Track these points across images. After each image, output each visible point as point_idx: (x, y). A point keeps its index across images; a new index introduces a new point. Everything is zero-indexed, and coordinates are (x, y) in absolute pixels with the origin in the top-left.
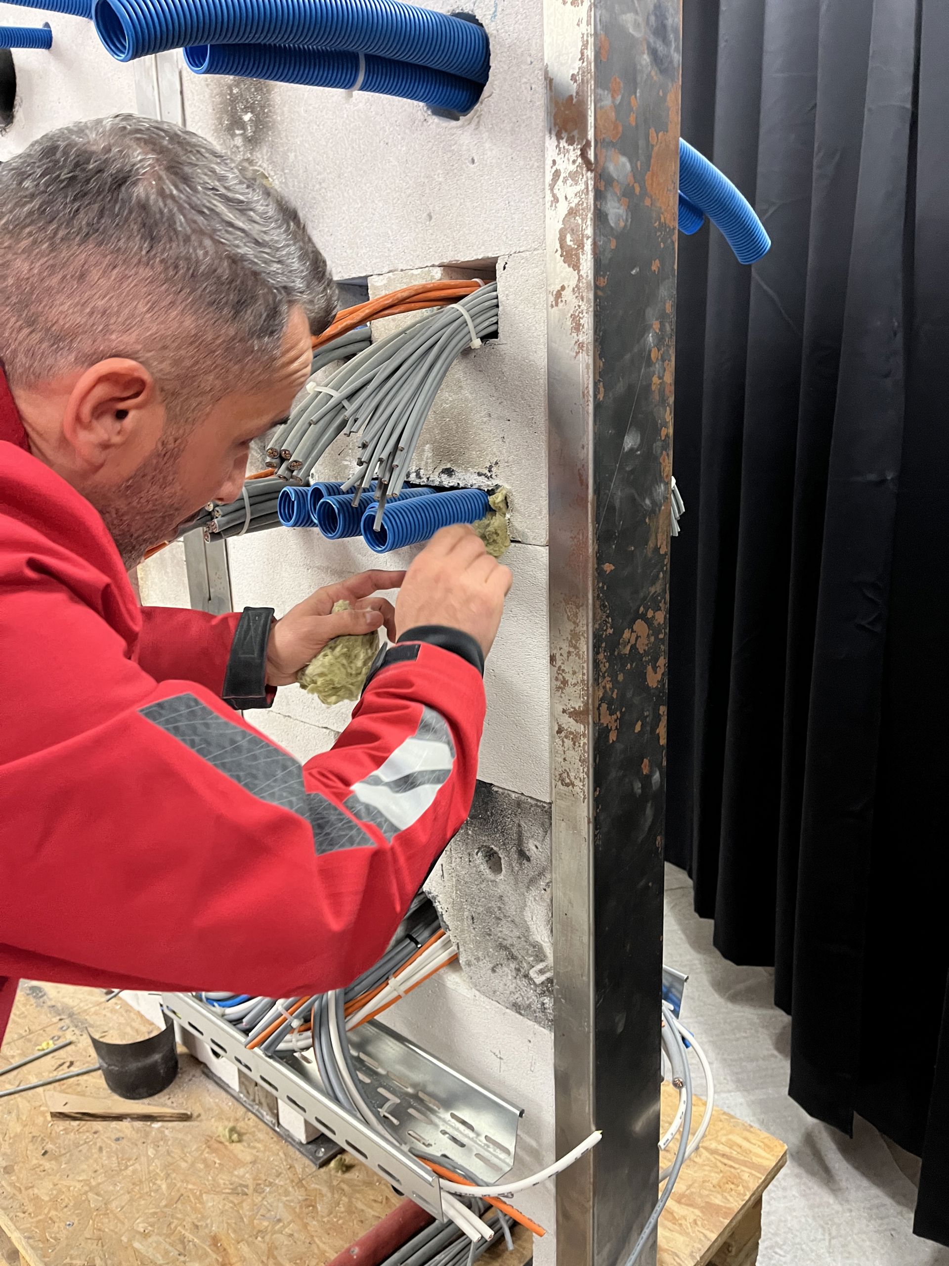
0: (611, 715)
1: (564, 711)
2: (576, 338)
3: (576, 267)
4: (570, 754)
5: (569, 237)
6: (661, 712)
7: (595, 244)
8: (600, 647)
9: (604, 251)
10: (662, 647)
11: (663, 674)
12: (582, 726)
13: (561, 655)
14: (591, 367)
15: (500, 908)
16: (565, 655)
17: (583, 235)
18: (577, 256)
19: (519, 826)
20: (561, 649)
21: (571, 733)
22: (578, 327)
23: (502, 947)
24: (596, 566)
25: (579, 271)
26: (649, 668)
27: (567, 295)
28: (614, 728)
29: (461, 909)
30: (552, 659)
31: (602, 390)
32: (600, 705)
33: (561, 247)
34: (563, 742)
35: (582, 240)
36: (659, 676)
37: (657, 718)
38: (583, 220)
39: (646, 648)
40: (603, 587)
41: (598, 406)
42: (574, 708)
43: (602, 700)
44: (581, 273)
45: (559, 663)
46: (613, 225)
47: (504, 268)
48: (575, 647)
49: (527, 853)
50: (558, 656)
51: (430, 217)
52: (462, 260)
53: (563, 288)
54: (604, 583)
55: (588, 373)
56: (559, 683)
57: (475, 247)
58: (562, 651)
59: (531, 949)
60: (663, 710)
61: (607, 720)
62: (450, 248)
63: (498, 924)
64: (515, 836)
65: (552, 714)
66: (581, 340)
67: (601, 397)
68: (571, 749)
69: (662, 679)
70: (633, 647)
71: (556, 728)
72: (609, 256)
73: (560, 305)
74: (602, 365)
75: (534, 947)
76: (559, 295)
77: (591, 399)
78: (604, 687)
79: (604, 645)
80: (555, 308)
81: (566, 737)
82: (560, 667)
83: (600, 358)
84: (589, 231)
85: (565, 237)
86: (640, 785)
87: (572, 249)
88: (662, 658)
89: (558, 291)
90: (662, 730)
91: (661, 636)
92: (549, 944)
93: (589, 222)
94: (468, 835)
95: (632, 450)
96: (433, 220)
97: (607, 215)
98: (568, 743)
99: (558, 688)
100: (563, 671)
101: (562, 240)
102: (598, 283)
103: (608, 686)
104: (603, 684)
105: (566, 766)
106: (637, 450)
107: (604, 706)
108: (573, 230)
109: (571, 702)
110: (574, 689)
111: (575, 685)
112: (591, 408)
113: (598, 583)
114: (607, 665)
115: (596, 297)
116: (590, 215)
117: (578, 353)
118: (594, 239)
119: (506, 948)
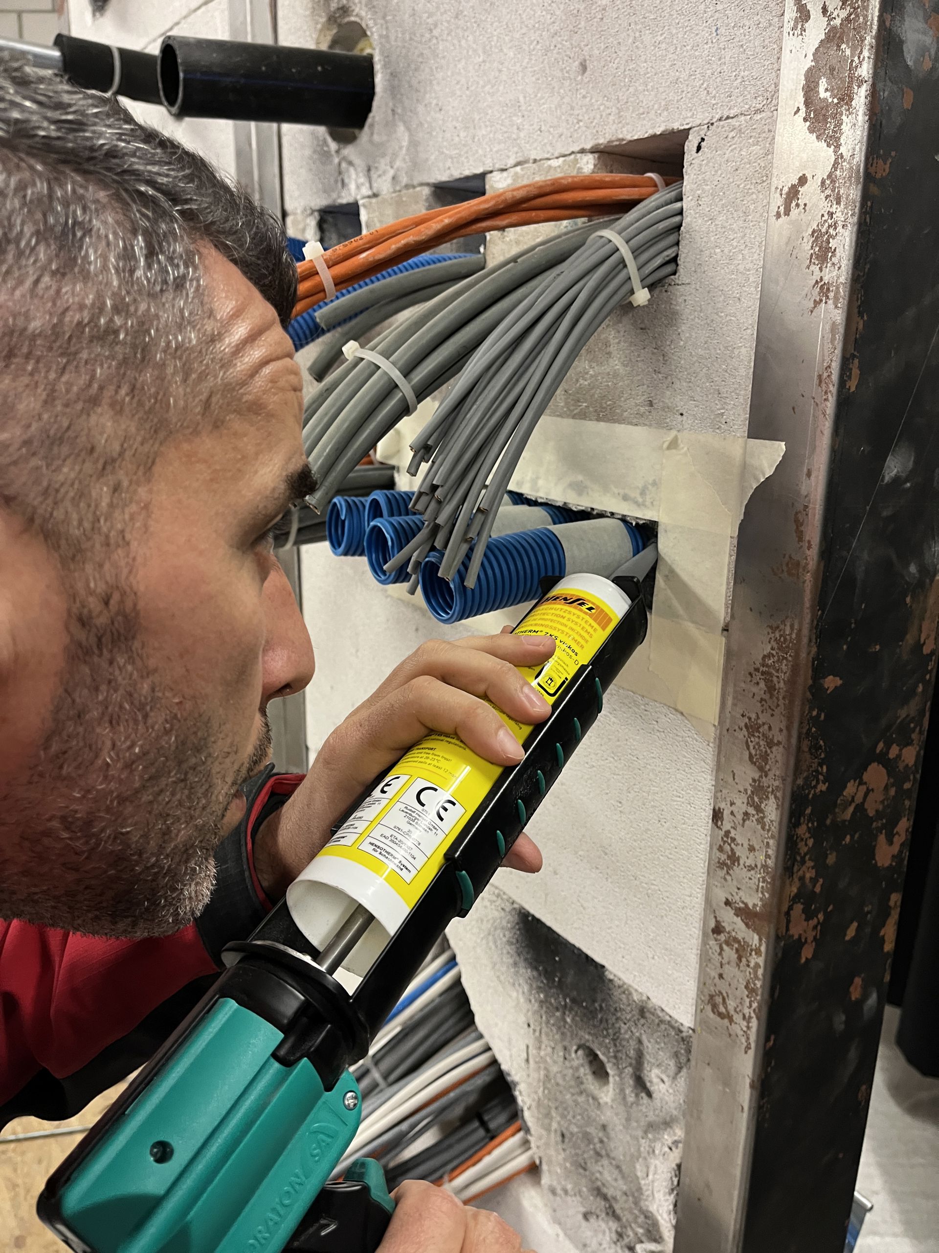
0: (807, 919)
1: (727, 903)
2: (817, 275)
3: (834, 141)
4: (730, 971)
5: (823, 84)
6: (892, 903)
7: (873, 94)
8: (801, 814)
9: (890, 110)
10: (907, 803)
11: (902, 845)
12: (756, 937)
13: (732, 813)
14: (841, 330)
15: (601, 1141)
16: (740, 817)
17: (851, 77)
18: (836, 116)
19: (640, 1042)
20: (732, 804)
21: (736, 940)
22: (823, 254)
23: (599, 1192)
24: (810, 682)
25: (838, 147)
26: (882, 838)
27: (810, 193)
28: (810, 939)
29: (548, 1115)
30: (717, 816)
31: (856, 372)
32: (790, 908)
33: (807, 103)
34: (721, 949)
35: (850, 87)
36: (895, 849)
37: (884, 914)
38: (853, 49)
39: (881, 807)
40: (819, 715)
41: (844, 402)
42: (746, 904)
43: (795, 899)
44: (843, 150)
45: (727, 825)
46: (910, 63)
47: (699, 148)
48: (758, 809)
49: (648, 1084)
50: (726, 813)
51: (584, 68)
52: (629, 137)
53: (803, 180)
54: (820, 710)
55: (833, 340)
56: (723, 857)
57: (652, 115)
58: (733, 808)
59: (641, 1219)
60: (895, 898)
61: (801, 927)
62: (611, 118)
63: (597, 1162)
64: (632, 1053)
65: (708, 901)
66: (826, 280)
67: (852, 385)
68: (733, 964)
69: (901, 852)
70: (860, 808)
71: (712, 924)
72: (899, 121)
73: (794, 212)
74: (861, 326)
75: (646, 1217)
76: (793, 193)
77: (833, 389)
78: (802, 879)
79: (808, 811)
80: (783, 218)
81: (727, 943)
82: (727, 833)
83: (860, 314)
84: (865, 70)
85: (817, 85)
86: (843, 1018)
87: (827, 106)
88: (904, 820)
89: (793, 187)
90: (889, 932)
91: (907, 786)
92: (669, 1225)
93: (866, 53)
94: (565, 1022)
95: (896, 480)
96: (588, 72)
97: (901, 42)
98: (730, 954)
99: (722, 865)
100: (733, 840)
101: (810, 89)
102: (872, 170)
103: (808, 875)
104: (801, 873)
105: (722, 986)
106: (906, 481)
107: (799, 908)
108: (832, 69)
109: (741, 893)
110: (749, 874)
111: (751, 868)
112: (830, 406)
113: (811, 709)
114: (811, 842)
115: (865, 196)
116: (869, 40)
117: (817, 303)
118: (874, 85)
119: (605, 1198)
